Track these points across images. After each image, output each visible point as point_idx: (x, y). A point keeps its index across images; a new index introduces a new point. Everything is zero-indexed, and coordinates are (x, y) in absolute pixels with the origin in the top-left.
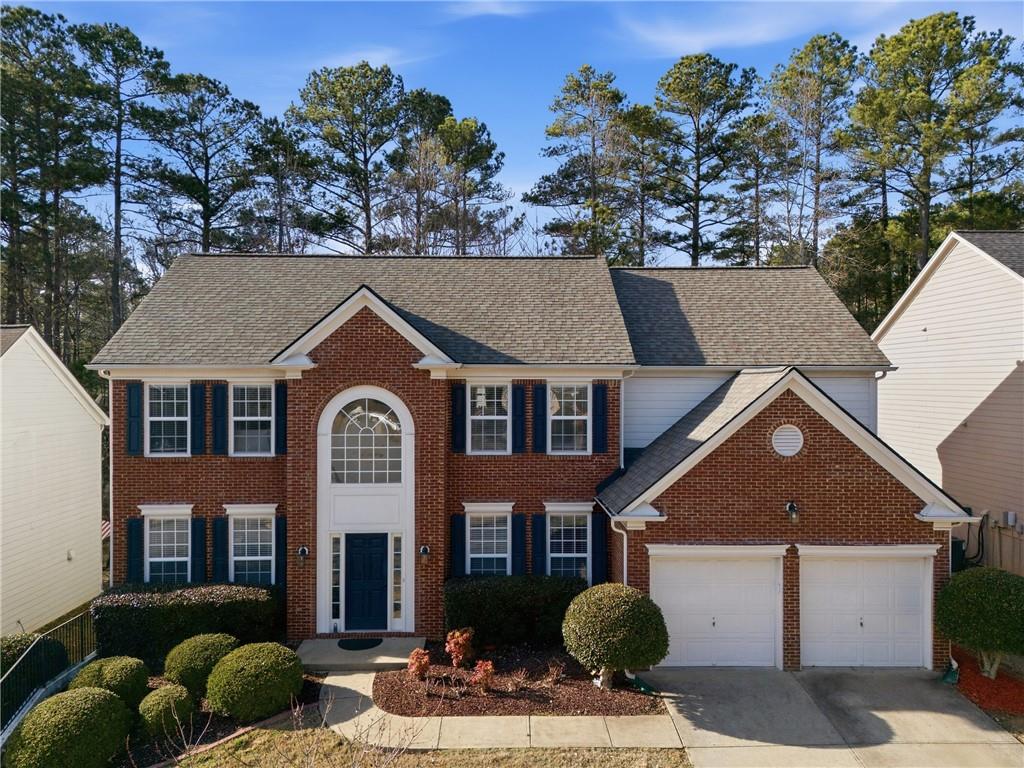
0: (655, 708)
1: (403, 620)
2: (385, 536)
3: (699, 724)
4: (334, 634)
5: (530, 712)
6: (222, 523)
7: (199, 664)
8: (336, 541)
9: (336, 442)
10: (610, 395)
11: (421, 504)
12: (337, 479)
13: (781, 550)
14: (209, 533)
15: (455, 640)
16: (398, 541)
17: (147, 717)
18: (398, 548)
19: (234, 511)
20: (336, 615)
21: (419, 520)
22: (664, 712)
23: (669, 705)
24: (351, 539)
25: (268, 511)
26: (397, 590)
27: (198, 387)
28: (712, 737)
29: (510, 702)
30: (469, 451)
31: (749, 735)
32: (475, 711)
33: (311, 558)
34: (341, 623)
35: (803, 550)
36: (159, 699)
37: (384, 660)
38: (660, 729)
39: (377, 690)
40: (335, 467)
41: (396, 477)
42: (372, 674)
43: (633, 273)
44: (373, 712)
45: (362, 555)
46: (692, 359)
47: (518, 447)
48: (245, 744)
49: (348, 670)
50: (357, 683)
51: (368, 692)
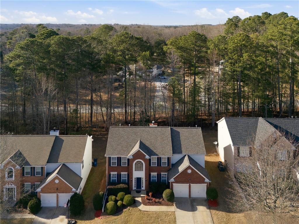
0: (173, 205)
1: (144, 188)
2: (141, 178)
3: (177, 208)
4: (135, 190)
5: (159, 205)
6: (120, 175)
7: (122, 198)
8: (135, 178)
9: (135, 166)
10: (169, 159)
11: (146, 174)
12: (135, 170)
13: (189, 184)
14: (119, 176)
15: (150, 194)
16: (143, 178)
17: (119, 206)
18: (143, 179)
19: (122, 173)
20: (135, 187)
21: (145, 176)
22: (174, 206)
23: (174, 204)
24: (137, 178)
25: (126, 173)
26: (143, 184)
27: (118, 158)
28: (178, 210)
29: (157, 204)
30: (151, 166)
31: (182, 210)
32: (153, 205)
33: (132, 181)
34: (136, 188)
35: (191, 184)
36: (119, 203)
37: (142, 195)
38: (173, 208)
39: (142, 201)
40: (135, 169)
41: (143, 170)
42: (141, 198)
43: (174, 129)
44: (142, 205)
45: (139, 180)
46: (181, 152)
47: (158, 165)
48: (129, 209)
49: (138, 197)
50: (139, 199)
51: (141, 201)
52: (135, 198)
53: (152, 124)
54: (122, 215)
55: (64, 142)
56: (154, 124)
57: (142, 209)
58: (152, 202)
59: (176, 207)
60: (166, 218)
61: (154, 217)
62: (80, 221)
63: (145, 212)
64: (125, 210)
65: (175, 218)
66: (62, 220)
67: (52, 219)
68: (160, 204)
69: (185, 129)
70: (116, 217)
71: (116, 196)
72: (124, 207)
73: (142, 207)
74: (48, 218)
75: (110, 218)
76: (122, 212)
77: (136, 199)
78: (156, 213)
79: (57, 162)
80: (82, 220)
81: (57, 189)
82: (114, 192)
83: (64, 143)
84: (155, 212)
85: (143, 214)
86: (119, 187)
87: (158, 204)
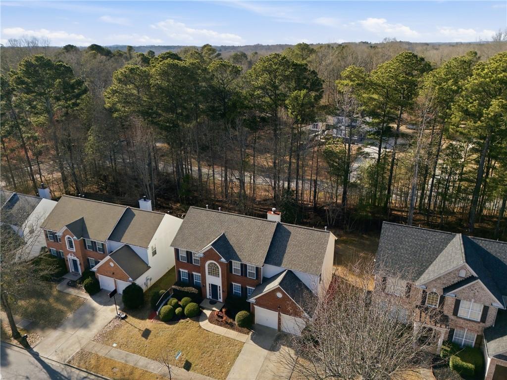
0: (248, 333)
1: (221, 300)
2: (217, 286)
3: (252, 339)
4: (210, 299)
5: (229, 328)
7: (186, 304)
8: (209, 284)
9: (209, 268)
10: (259, 270)
11: (223, 282)
12: (209, 274)
13: (278, 313)
14: (191, 276)
15: (224, 310)
16: (219, 287)
17: (176, 313)
19: (194, 273)
21: (222, 285)
22: (248, 335)
23: (251, 333)
24: (212, 285)
25: (200, 275)
26: (220, 295)
27: (187, 252)
28: (251, 342)
29: (227, 325)
30: (233, 273)
31: (257, 343)
32: (221, 325)
33: (205, 286)
34: (211, 296)
35: (281, 314)
36: (178, 310)
37: (214, 309)
38: (245, 338)
39: (210, 316)
40: (209, 272)
41: (219, 277)
42: (211, 311)
43: (285, 226)
44: (207, 321)
45: (214, 288)
46: (279, 264)
47: (242, 275)
48: (188, 322)
49: (208, 309)
50: (208, 313)
51: (208, 316)
52: (204, 309)
53: (272, 213)
54: (175, 325)
55: (135, 217)
56: (274, 212)
57: (202, 327)
58: (222, 321)
59: (250, 338)
60: (227, 347)
61: (212, 341)
62: (131, 318)
63: (205, 331)
64: (182, 320)
65: (240, 351)
66: (112, 311)
67: (104, 305)
68: (231, 326)
69: (302, 229)
70: (167, 325)
71: (180, 300)
72: (182, 316)
73: (205, 324)
74: (100, 303)
75: (160, 325)
76: (177, 323)
77: (205, 311)
78: (218, 336)
79: (120, 241)
80: (133, 316)
81: (113, 274)
82: (179, 295)
83: (134, 219)
84: (217, 334)
85: (201, 333)
86: (186, 291)
87: (229, 326)
